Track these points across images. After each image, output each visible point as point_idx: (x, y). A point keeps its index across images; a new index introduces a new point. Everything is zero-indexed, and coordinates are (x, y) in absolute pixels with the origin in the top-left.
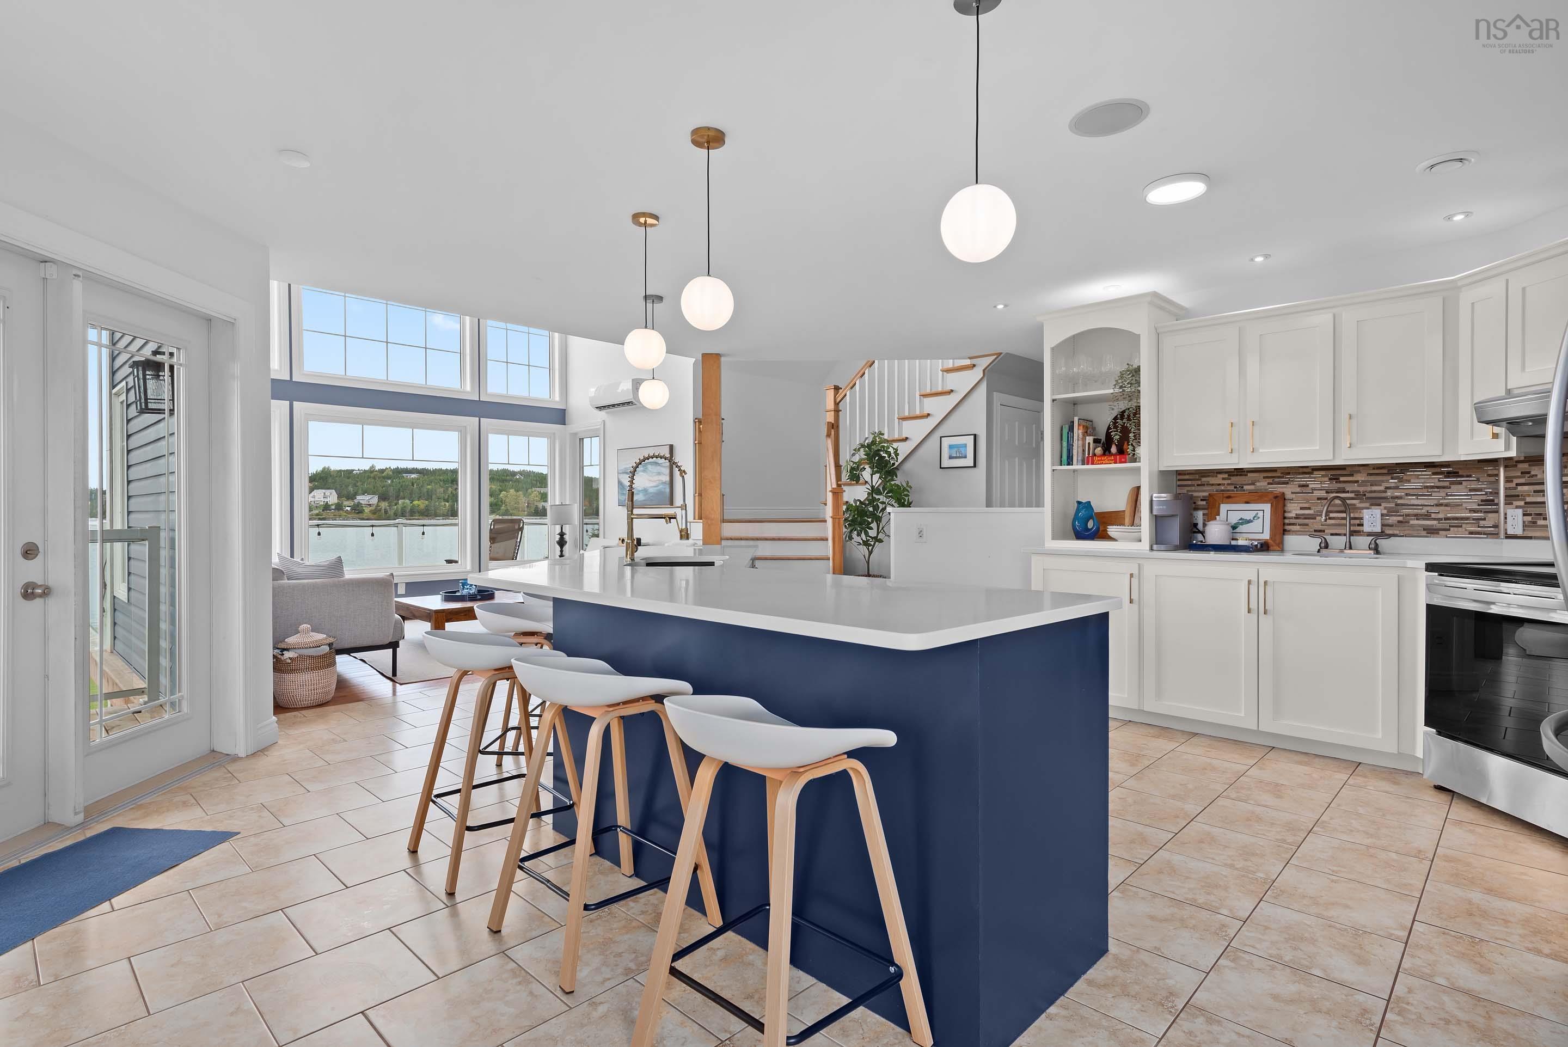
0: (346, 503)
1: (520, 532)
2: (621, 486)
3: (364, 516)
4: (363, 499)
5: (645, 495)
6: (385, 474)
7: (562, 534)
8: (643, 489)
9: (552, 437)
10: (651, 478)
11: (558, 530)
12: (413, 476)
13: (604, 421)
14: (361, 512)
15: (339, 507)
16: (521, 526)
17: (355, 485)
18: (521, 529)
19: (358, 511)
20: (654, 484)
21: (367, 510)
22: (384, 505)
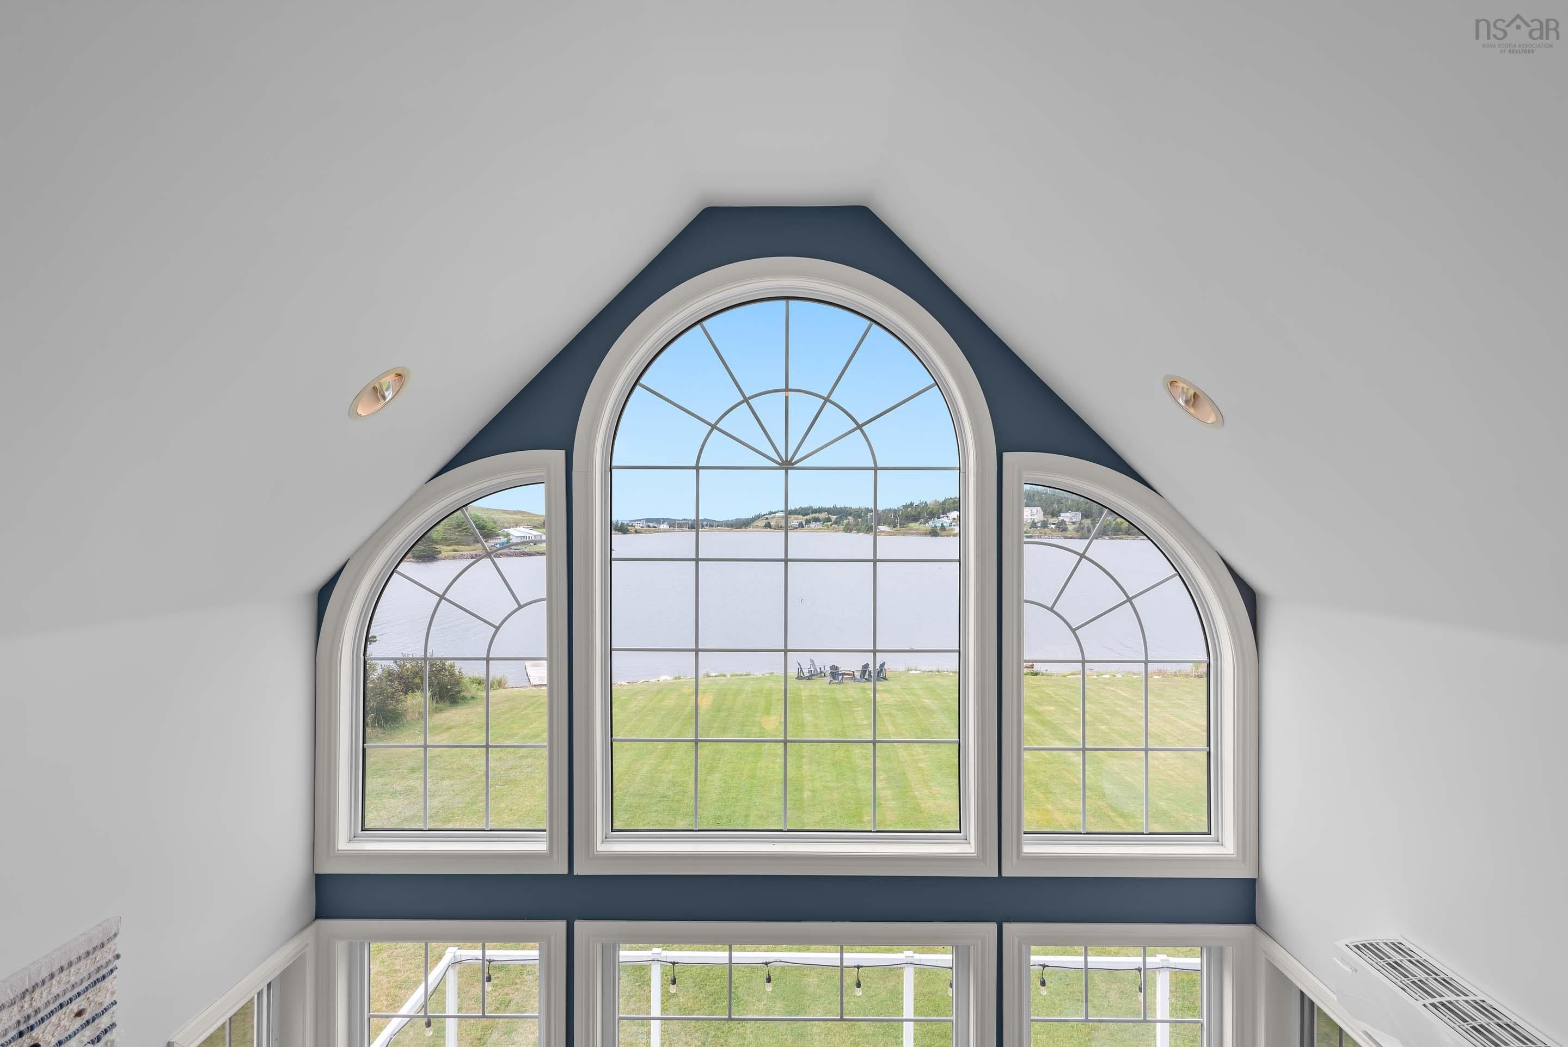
0: (1051, 521)
4: (1066, 516)
14: (1065, 530)
15: (1045, 525)
19: (1062, 527)
21: (1071, 527)
22: (1087, 522)
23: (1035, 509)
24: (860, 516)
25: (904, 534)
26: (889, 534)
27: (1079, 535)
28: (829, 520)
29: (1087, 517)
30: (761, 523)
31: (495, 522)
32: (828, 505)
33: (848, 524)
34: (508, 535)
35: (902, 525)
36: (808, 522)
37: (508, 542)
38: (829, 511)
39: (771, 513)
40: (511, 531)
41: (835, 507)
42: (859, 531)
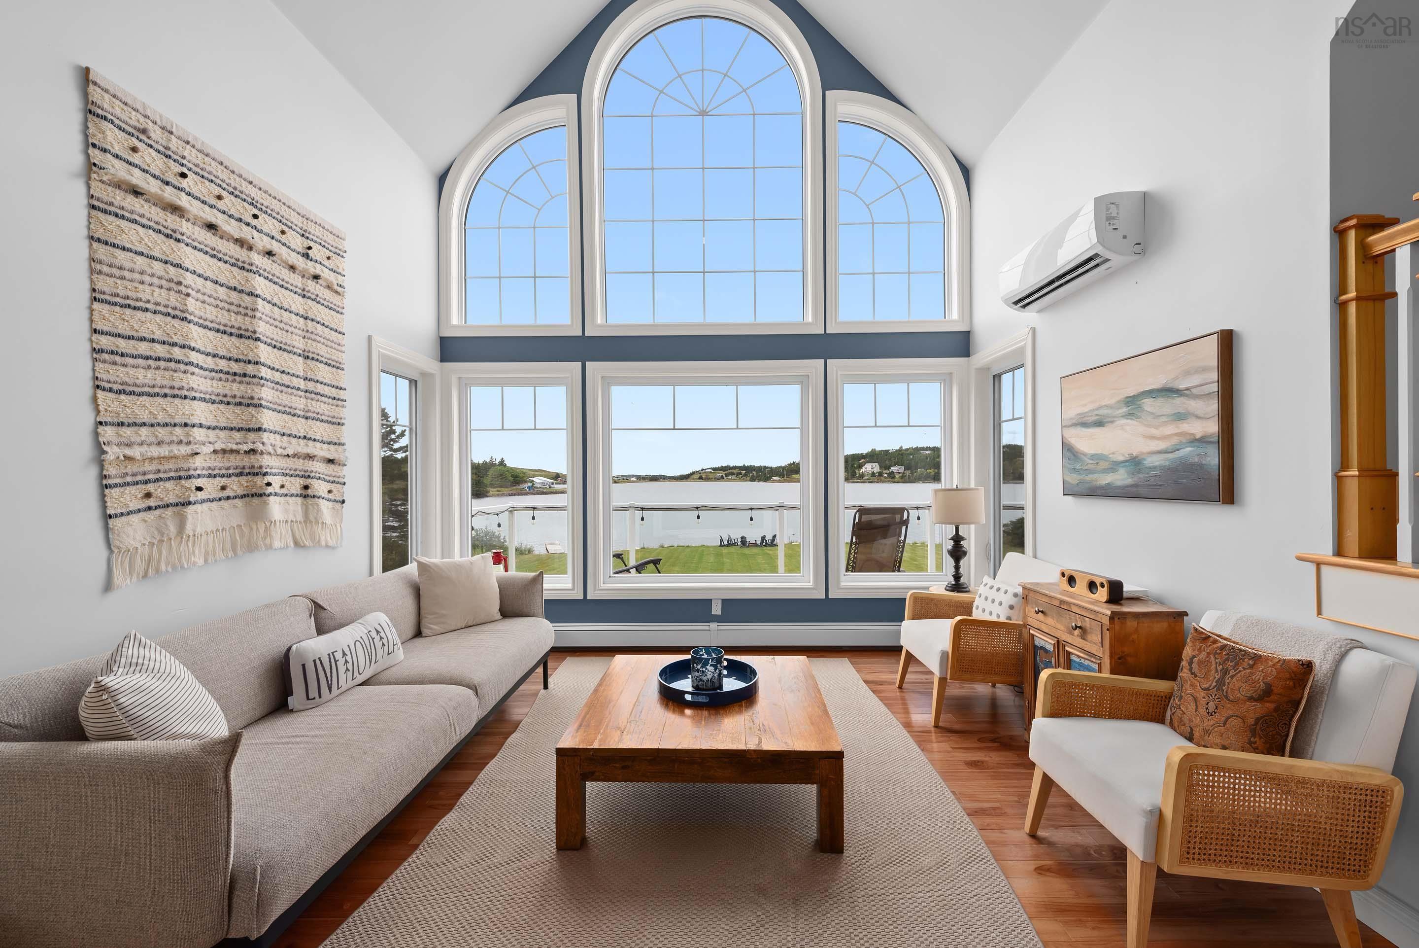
0: (884, 472)
1: (904, 528)
2: (1068, 454)
3: (896, 480)
4: (894, 469)
5: (1133, 474)
6: (908, 452)
7: (957, 539)
8: (1127, 457)
9: (946, 380)
10: (1153, 431)
11: (951, 531)
12: (928, 452)
13: (1034, 330)
14: (894, 477)
15: (880, 474)
16: (905, 517)
17: (890, 460)
18: (906, 523)
19: (891, 476)
20: (1162, 445)
21: (897, 476)
22: (908, 473)
23: (874, 465)
24: (760, 471)
25: (789, 482)
26: (779, 481)
27: (903, 480)
28: (740, 474)
29: (908, 470)
30: (696, 476)
31: (524, 473)
32: (740, 464)
33: (753, 476)
34: (532, 482)
35: (788, 476)
36: (727, 475)
37: (532, 486)
38: (740, 468)
39: (702, 470)
40: (534, 479)
41: (744, 466)
42: (760, 480)
